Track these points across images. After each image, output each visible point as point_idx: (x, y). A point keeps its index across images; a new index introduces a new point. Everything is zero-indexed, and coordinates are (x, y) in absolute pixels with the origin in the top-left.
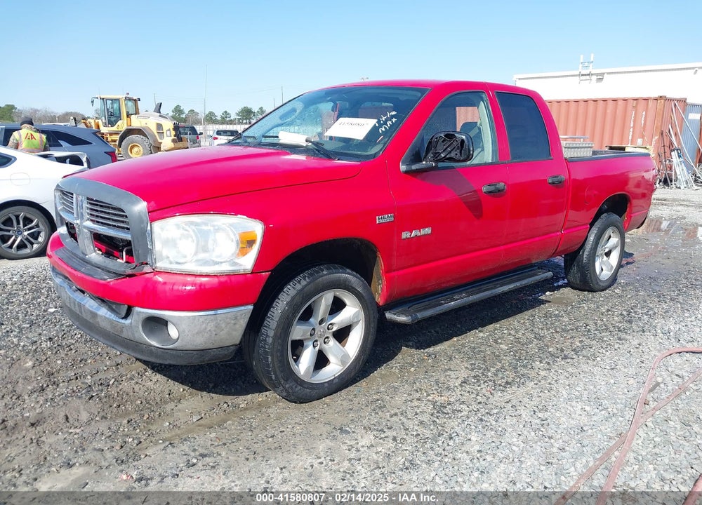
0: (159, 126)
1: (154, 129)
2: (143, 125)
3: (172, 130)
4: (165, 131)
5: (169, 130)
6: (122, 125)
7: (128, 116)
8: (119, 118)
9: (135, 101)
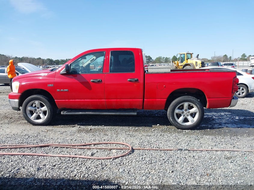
0: (196, 63)
1: (194, 64)
2: (191, 62)
3: (200, 64)
4: (198, 64)
5: (199, 64)
6: (185, 63)
7: (187, 59)
8: (184, 60)
9: (191, 54)
